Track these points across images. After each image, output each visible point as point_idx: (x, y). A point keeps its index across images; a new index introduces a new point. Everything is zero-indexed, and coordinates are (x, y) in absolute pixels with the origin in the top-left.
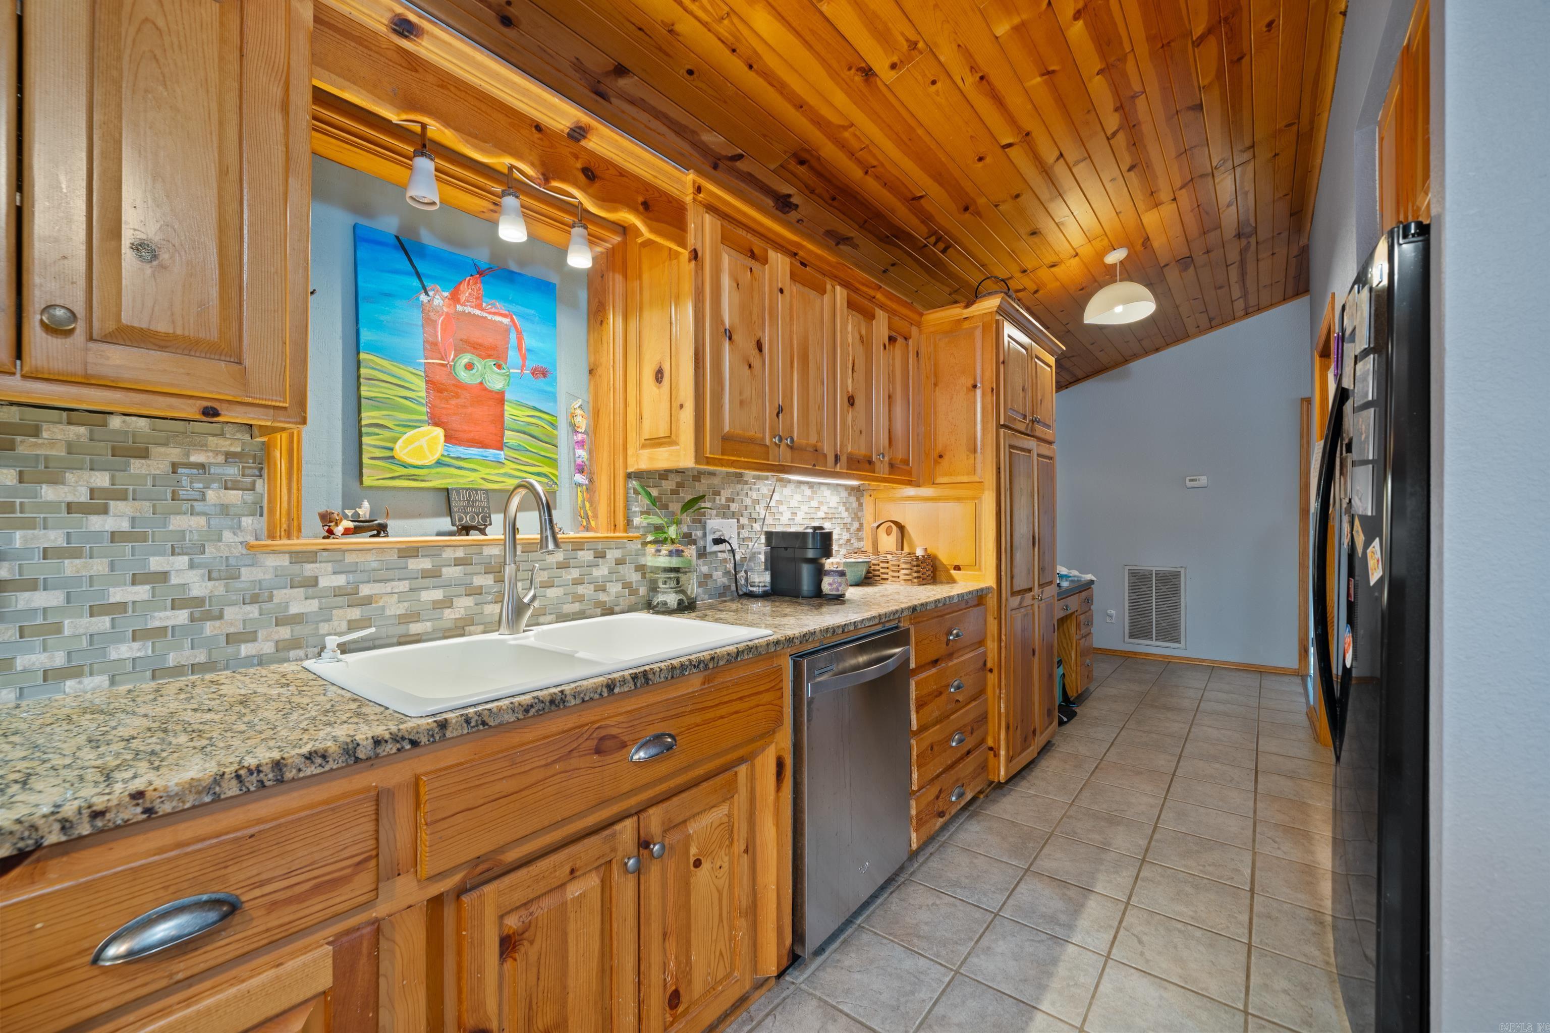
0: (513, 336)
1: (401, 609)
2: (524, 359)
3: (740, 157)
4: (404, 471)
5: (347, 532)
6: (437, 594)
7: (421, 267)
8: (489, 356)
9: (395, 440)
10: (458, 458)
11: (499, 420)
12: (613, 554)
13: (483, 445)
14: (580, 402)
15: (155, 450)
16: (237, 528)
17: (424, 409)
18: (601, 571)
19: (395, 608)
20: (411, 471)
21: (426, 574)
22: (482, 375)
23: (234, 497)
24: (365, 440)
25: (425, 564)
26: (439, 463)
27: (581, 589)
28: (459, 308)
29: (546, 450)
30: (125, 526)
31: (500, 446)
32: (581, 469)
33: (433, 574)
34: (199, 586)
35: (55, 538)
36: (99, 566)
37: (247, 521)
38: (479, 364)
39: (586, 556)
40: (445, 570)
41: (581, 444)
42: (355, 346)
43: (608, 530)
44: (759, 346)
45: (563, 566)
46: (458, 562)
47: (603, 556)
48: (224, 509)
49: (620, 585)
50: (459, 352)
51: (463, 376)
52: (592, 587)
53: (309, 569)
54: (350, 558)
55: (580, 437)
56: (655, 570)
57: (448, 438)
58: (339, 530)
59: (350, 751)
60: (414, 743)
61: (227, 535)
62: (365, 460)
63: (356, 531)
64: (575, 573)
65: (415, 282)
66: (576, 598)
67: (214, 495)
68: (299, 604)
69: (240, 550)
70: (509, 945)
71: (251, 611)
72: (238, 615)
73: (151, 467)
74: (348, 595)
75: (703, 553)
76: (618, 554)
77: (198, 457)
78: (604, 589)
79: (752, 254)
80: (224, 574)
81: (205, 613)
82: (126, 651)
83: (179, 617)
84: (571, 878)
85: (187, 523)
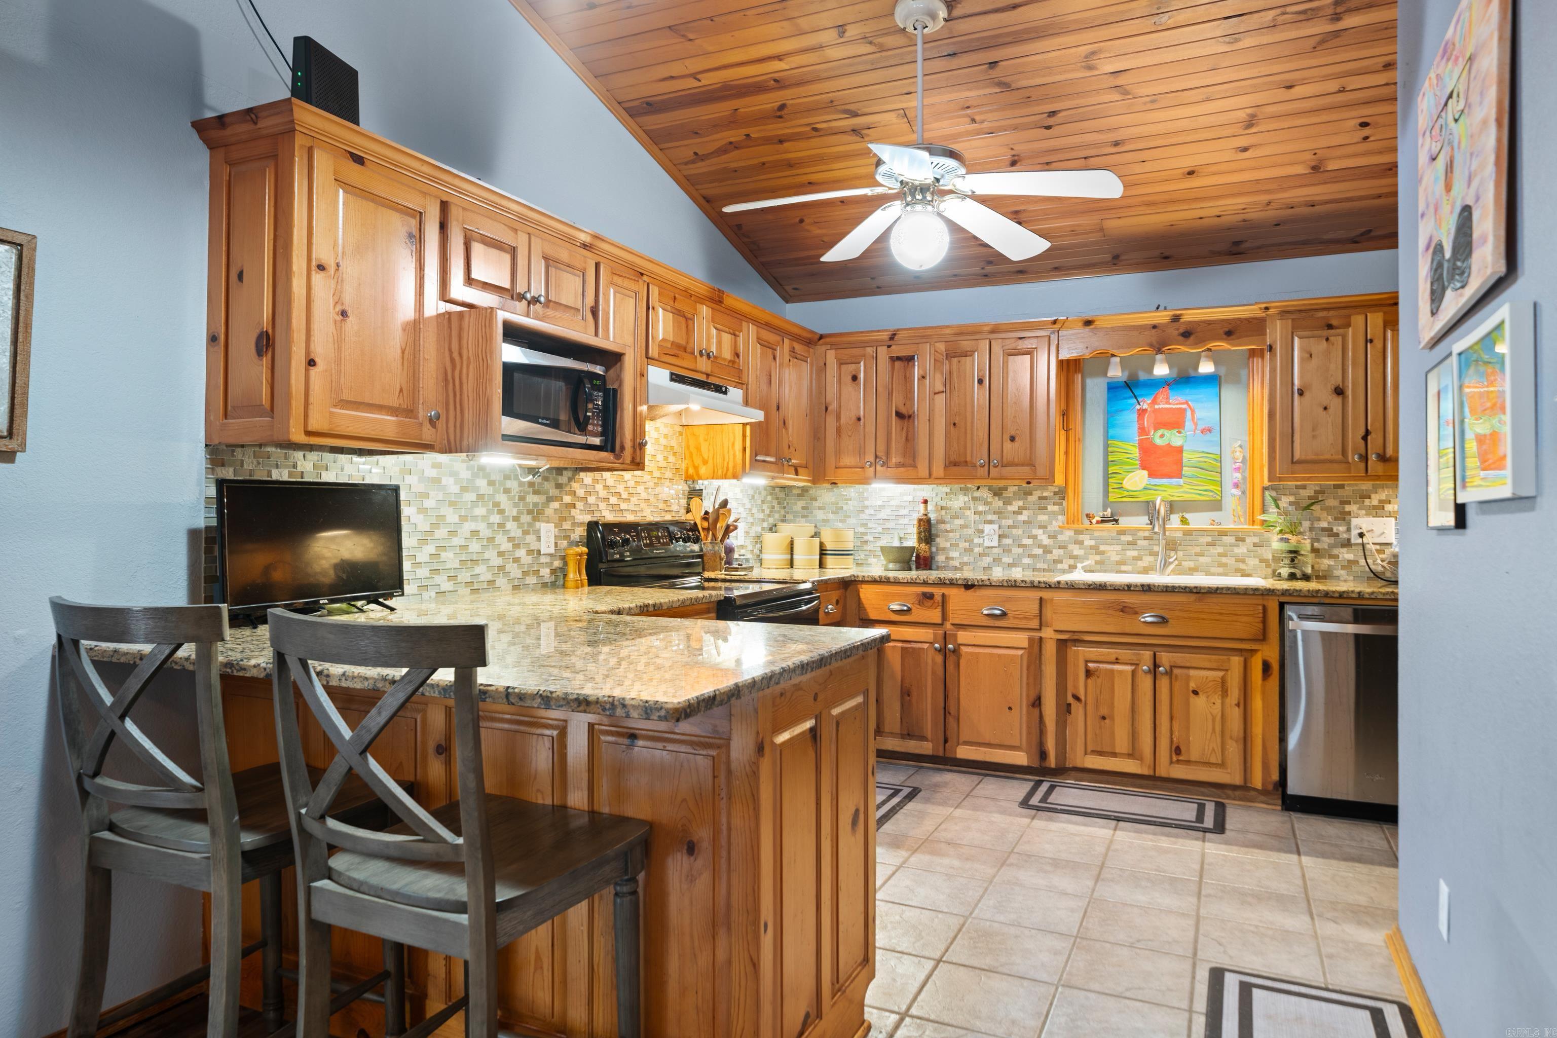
0: (1189, 413)
1: (1117, 558)
2: (1196, 425)
4: (1127, 494)
5: (1098, 522)
6: (1135, 553)
7: (1137, 392)
8: (1174, 428)
9: (1123, 479)
10: (1155, 485)
11: (1179, 463)
12: (1250, 540)
13: (1170, 477)
14: (1239, 443)
15: (1034, 492)
16: (1057, 520)
17: (1138, 462)
18: (1241, 550)
19: (1115, 558)
20: (1131, 494)
21: (1129, 543)
22: (1170, 439)
23: (1056, 508)
24: (1110, 480)
25: (1129, 538)
26: (1145, 489)
28: (1156, 407)
29: (1210, 476)
30: (1026, 519)
31: (1180, 476)
32: (1236, 485)
33: (1133, 543)
34: (1046, 541)
35: (1010, 522)
36: (1020, 532)
37: (1060, 517)
38: (1167, 433)
39: (1230, 540)
40: (1139, 542)
41: (1237, 469)
42: (1107, 437)
43: (1249, 524)
44: (1339, 392)
45: (1212, 545)
46: (1145, 538)
47: (1243, 540)
48: (1053, 513)
49: (1257, 561)
50: (1156, 429)
51: (1158, 441)
52: (1233, 559)
53: (1081, 537)
54: (1096, 534)
55: (1237, 465)
56: (1276, 552)
57: (1150, 476)
58: (1094, 521)
59: (1032, 582)
60: (1050, 586)
61: (1054, 522)
62: (1110, 490)
63: (1102, 522)
64: (1220, 550)
65: (1135, 401)
66: (1221, 565)
67: (1051, 508)
68: (1077, 551)
69: (1058, 528)
70: (1089, 673)
71: (1061, 552)
72: (1057, 553)
73: (1033, 498)
74: (1095, 549)
75: (1347, 544)
76: (1256, 540)
77: (1045, 494)
78: (1243, 562)
79: (1330, 327)
80: (1053, 537)
81: (1047, 550)
82: (1026, 561)
83: (1040, 551)
84: (1117, 661)
85: (1043, 518)
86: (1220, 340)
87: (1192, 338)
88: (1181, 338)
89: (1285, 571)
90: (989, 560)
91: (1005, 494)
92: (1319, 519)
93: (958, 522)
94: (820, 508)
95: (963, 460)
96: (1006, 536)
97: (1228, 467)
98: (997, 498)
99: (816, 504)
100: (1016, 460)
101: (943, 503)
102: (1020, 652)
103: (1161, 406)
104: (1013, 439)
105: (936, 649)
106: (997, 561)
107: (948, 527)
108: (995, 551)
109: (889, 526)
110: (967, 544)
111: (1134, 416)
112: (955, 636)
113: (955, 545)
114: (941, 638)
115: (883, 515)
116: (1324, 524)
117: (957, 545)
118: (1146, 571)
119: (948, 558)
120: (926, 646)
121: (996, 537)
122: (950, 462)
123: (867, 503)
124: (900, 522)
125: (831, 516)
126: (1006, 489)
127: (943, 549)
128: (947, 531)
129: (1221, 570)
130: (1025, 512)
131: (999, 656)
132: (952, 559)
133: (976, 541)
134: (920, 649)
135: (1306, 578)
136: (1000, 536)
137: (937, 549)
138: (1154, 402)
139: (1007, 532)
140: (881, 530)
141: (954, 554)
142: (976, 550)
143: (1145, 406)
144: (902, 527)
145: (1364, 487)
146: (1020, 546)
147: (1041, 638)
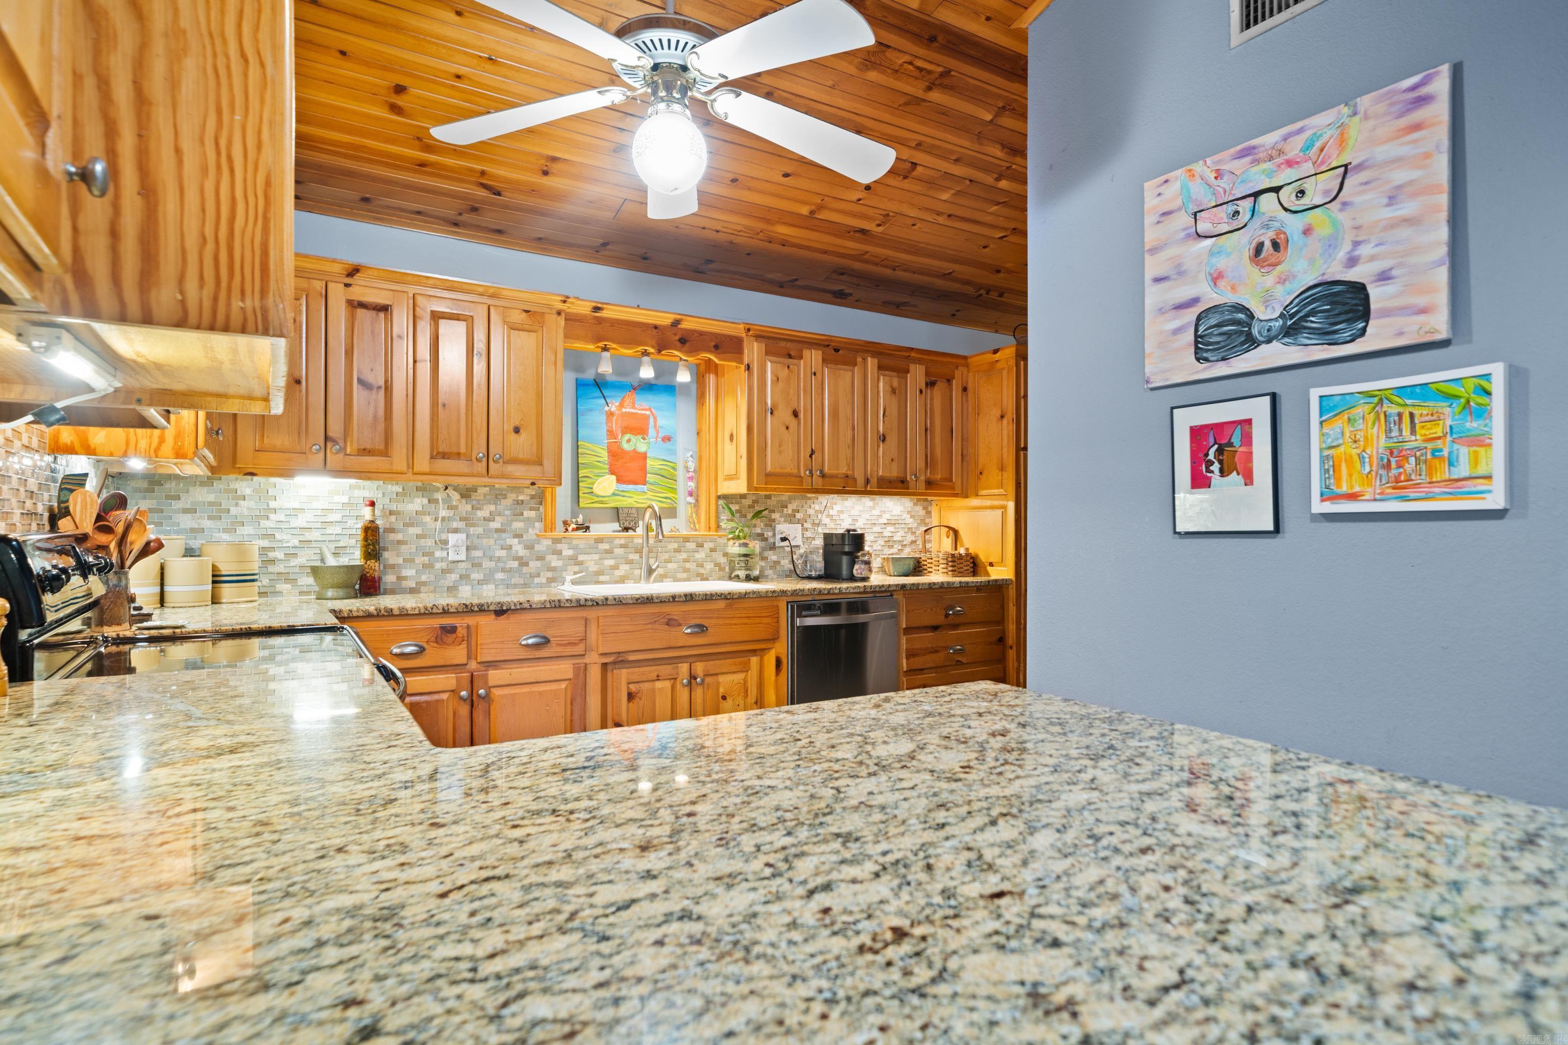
0: (652, 420)
1: (596, 568)
2: (658, 432)
3: (796, 280)
4: (598, 499)
5: (573, 530)
6: (611, 562)
7: (605, 392)
8: (639, 434)
9: (593, 484)
10: (623, 491)
11: (644, 469)
12: (708, 545)
13: (635, 483)
14: (690, 454)
15: (508, 495)
16: (534, 527)
17: (607, 467)
18: (701, 555)
19: (593, 568)
20: (601, 499)
22: (635, 445)
23: (533, 514)
24: (581, 484)
26: (614, 494)
27: (688, 565)
28: (623, 410)
29: (670, 483)
30: (499, 526)
31: (644, 483)
32: (691, 494)
33: (609, 552)
34: (521, 552)
35: (480, 530)
36: (492, 542)
37: (537, 524)
38: (633, 438)
39: (691, 546)
40: (616, 550)
41: (691, 479)
42: (576, 437)
43: (706, 531)
44: (795, 414)
45: (678, 551)
46: (622, 546)
47: (702, 546)
48: (529, 519)
49: (712, 565)
50: (624, 433)
51: (626, 446)
52: (695, 564)
53: (559, 546)
54: (575, 542)
55: (691, 474)
56: (734, 556)
57: (619, 481)
58: (570, 529)
59: (578, 600)
60: (597, 603)
61: (530, 530)
62: (581, 495)
63: (577, 529)
64: (684, 556)
65: (603, 401)
67: (526, 513)
68: (555, 562)
69: (534, 537)
70: (631, 696)
71: (539, 563)
72: (534, 565)
73: (508, 502)
74: (574, 560)
75: (773, 547)
76: (711, 545)
77: (521, 498)
78: (702, 566)
79: (790, 356)
80: (529, 547)
81: (523, 563)
82: (500, 576)
83: (515, 564)
84: (658, 678)
85: (518, 525)
86: (710, 351)
87: (688, 344)
88: (678, 344)
89: (742, 573)
90: (454, 577)
91: (474, 496)
92: (755, 526)
93: (413, 531)
95: (455, 450)
96: (475, 548)
97: (681, 475)
98: (464, 501)
100: (521, 456)
101: (394, 507)
102: (563, 685)
103: (628, 410)
104: (517, 430)
105: (461, 698)
106: (464, 577)
107: (400, 536)
108: (462, 566)
109: (310, 538)
110: (426, 559)
111: (603, 418)
112: (485, 678)
113: (409, 561)
114: (466, 683)
115: (300, 521)
116: (758, 530)
117: (412, 561)
118: (622, 580)
119: (400, 578)
120: (445, 696)
121: (464, 549)
122: (438, 453)
123: (272, 504)
124: (329, 531)
126: (474, 489)
127: (393, 566)
128: (399, 542)
129: (685, 575)
130: (498, 518)
131: (540, 693)
132: (405, 578)
133: (438, 554)
134: (438, 701)
135: (756, 579)
136: (468, 548)
137: (385, 567)
138: (621, 405)
139: (476, 541)
140: (296, 542)
141: (409, 572)
142: (438, 566)
143: (613, 409)
144: (333, 538)
145: (784, 498)
146: (491, 559)
147: (586, 664)
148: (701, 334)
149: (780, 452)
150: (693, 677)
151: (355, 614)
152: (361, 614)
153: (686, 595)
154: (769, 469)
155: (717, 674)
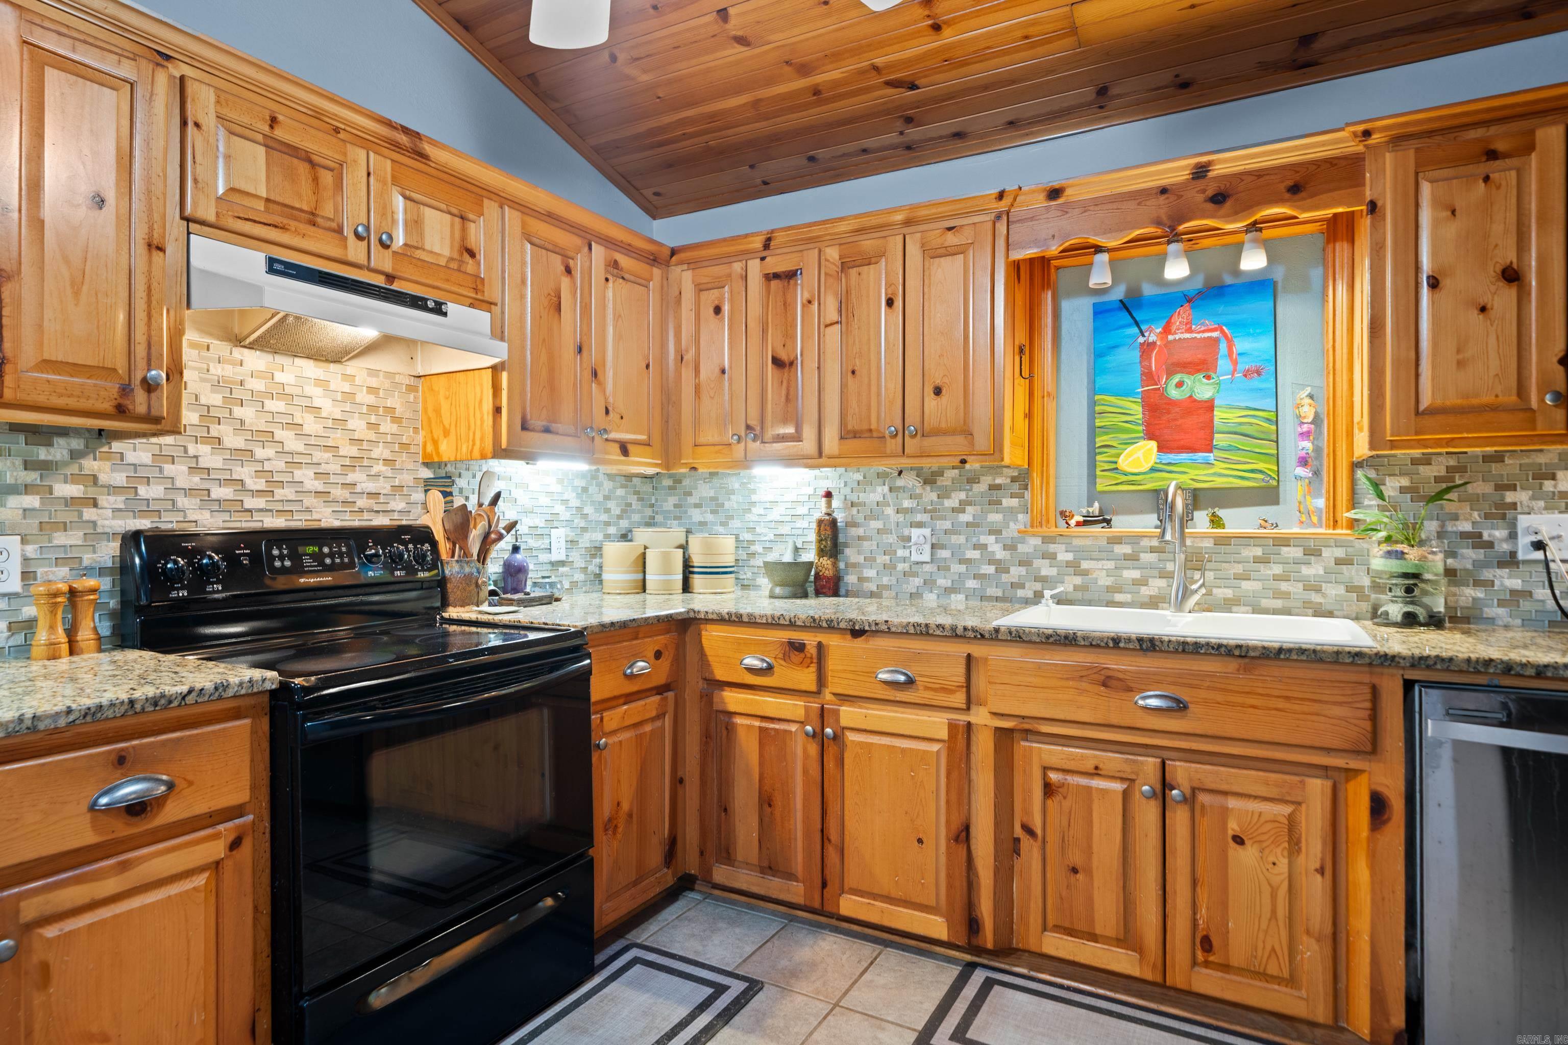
0: (1223, 346)
1: (1109, 581)
2: (1235, 363)
4: (1124, 478)
5: (1078, 524)
6: (1136, 574)
7: (1139, 316)
8: (1198, 371)
9: (1118, 455)
10: (1169, 464)
11: (1209, 428)
12: (1329, 553)
13: (1193, 450)
14: (1308, 390)
15: (982, 478)
16: (1016, 521)
17: (1141, 428)
18: (1314, 570)
19: (1105, 581)
20: (1131, 478)
21: (1127, 557)
22: (1192, 390)
23: (1014, 502)
24: (1098, 458)
25: (1127, 549)
26: (1153, 470)
27: (1284, 586)
28: (1171, 337)
29: (1261, 446)
30: (971, 519)
31: (1209, 448)
32: (1303, 461)
33: (1133, 558)
34: (1000, 554)
35: (947, 525)
36: (962, 539)
37: (1021, 516)
38: (1188, 380)
39: (1294, 552)
40: (1142, 555)
41: (1305, 435)
42: (1093, 390)
43: (1328, 527)
45: (1263, 561)
47: (1317, 553)
48: (1011, 509)
49: (1341, 590)
50: (1170, 374)
51: (1174, 393)
52: (1300, 585)
53: (1052, 548)
54: (1076, 542)
56: (1379, 574)
57: (1160, 449)
58: (1073, 522)
59: (954, 628)
60: (982, 636)
61: (1012, 524)
62: (1098, 473)
63: (1085, 523)
64: (1277, 569)
65: (1135, 330)
66: (1279, 595)
67: (1008, 502)
68: (1046, 569)
69: (1016, 534)
70: (1049, 789)
71: (1022, 570)
72: (1016, 572)
73: (981, 488)
74: (1074, 567)
75: (1510, 561)
76: (1340, 553)
77: (999, 481)
78: (1318, 590)
79: (1492, 155)
80: (1010, 547)
81: (1002, 568)
82: (971, 584)
83: (990, 570)
84: (1096, 772)
85: (995, 518)
86: (1277, 200)
87: (1228, 204)
88: (1210, 206)
89: (1396, 611)
90: (917, 581)
91: (942, 482)
92: (1455, 518)
93: (876, 524)
94: (697, 506)
95: (865, 427)
96: (943, 547)
97: (1289, 430)
98: (928, 488)
99: (692, 500)
100: (943, 425)
101: (854, 497)
102: (935, 747)
103: (1177, 337)
104: (938, 391)
105: (807, 734)
106: (929, 583)
107: (860, 531)
108: (927, 568)
109: (783, 532)
110: (887, 558)
111: (1136, 355)
112: (836, 713)
113: (870, 560)
114: (815, 717)
115: (774, 515)
116: (1466, 527)
117: (874, 559)
118: (1153, 603)
119: (860, 579)
120: (793, 728)
121: (927, 548)
122: (848, 432)
123: (754, 498)
124: (798, 525)
125: (710, 517)
126: (941, 474)
127: (855, 565)
128: (860, 538)
129: (1278, 604)
130: (969, 509)
131: (903, 751)
132: (868, 579)
133: (900, 553)
134: (785, 731)
135: (1435, 622)
136: (933, 546)
137: (847, 565)
138: (1167, 330)
139: (944, 539)
140: (772, 537)
141: (870, 573)
142: (901, 567)
143: (1152, 338)
144: (800, 532)
145: (1541, 459)
146: (961, 561)
147: (969, 724)
148: (1259, 174)
149: (1461, 364)
150: (1165, 785)
151: (710, 616)
152: (715, 617)
153: (1140, 640)
154: (1426, 401)
155: (1225, 793)
